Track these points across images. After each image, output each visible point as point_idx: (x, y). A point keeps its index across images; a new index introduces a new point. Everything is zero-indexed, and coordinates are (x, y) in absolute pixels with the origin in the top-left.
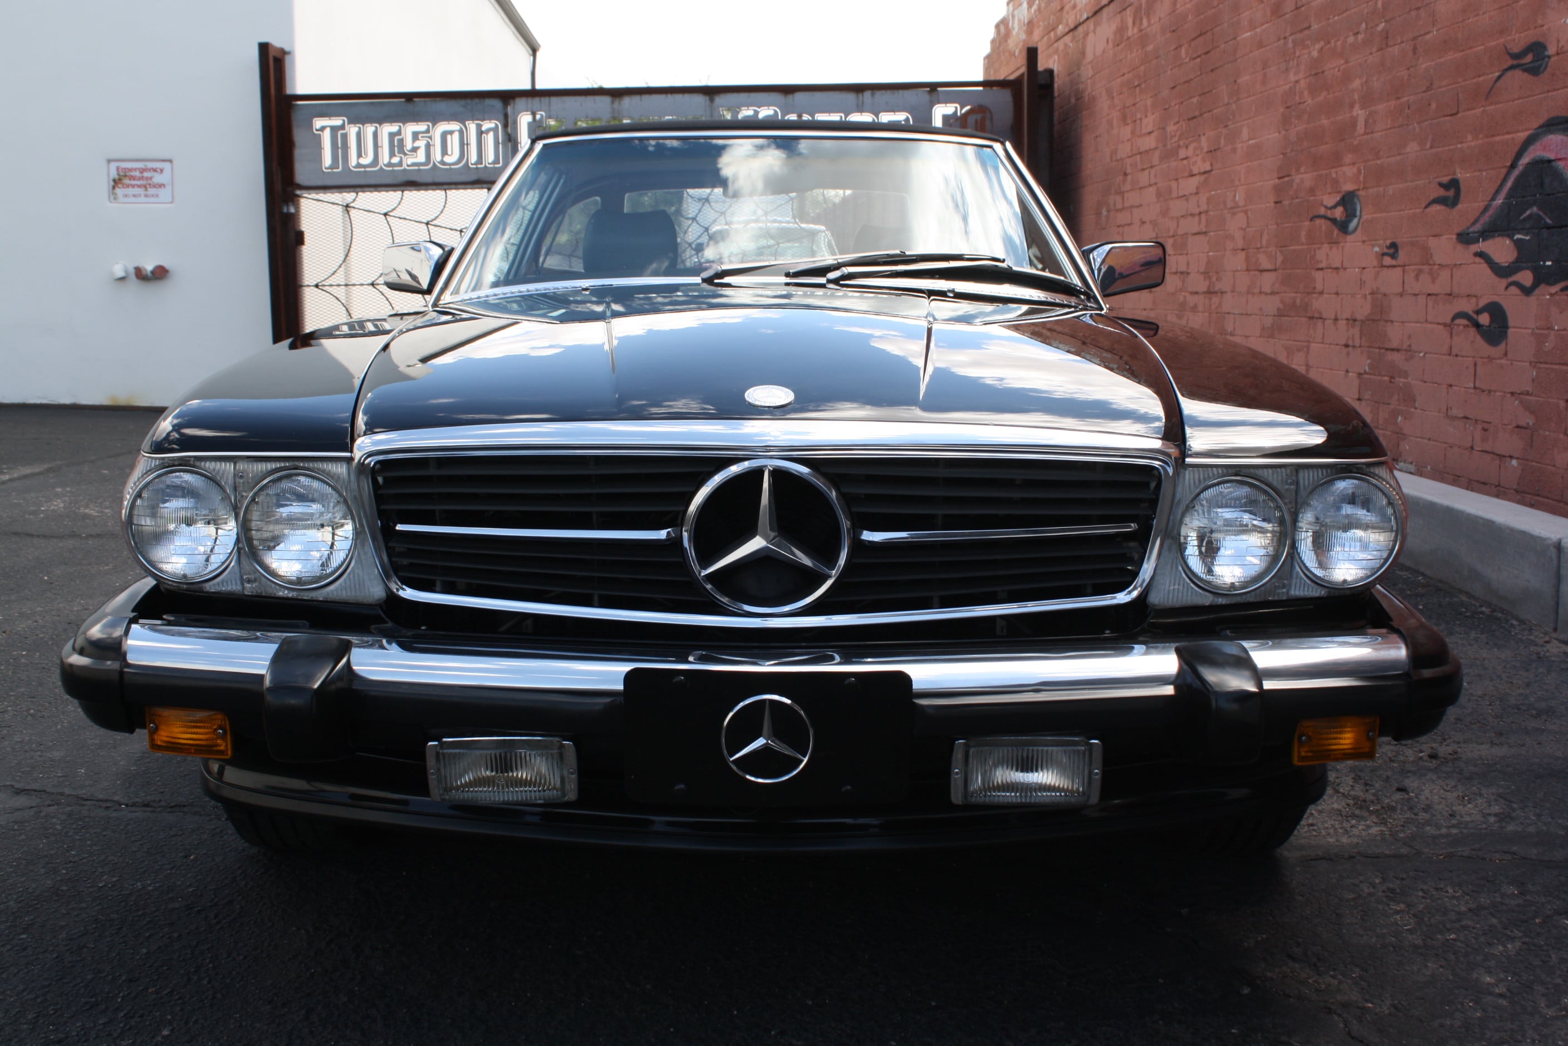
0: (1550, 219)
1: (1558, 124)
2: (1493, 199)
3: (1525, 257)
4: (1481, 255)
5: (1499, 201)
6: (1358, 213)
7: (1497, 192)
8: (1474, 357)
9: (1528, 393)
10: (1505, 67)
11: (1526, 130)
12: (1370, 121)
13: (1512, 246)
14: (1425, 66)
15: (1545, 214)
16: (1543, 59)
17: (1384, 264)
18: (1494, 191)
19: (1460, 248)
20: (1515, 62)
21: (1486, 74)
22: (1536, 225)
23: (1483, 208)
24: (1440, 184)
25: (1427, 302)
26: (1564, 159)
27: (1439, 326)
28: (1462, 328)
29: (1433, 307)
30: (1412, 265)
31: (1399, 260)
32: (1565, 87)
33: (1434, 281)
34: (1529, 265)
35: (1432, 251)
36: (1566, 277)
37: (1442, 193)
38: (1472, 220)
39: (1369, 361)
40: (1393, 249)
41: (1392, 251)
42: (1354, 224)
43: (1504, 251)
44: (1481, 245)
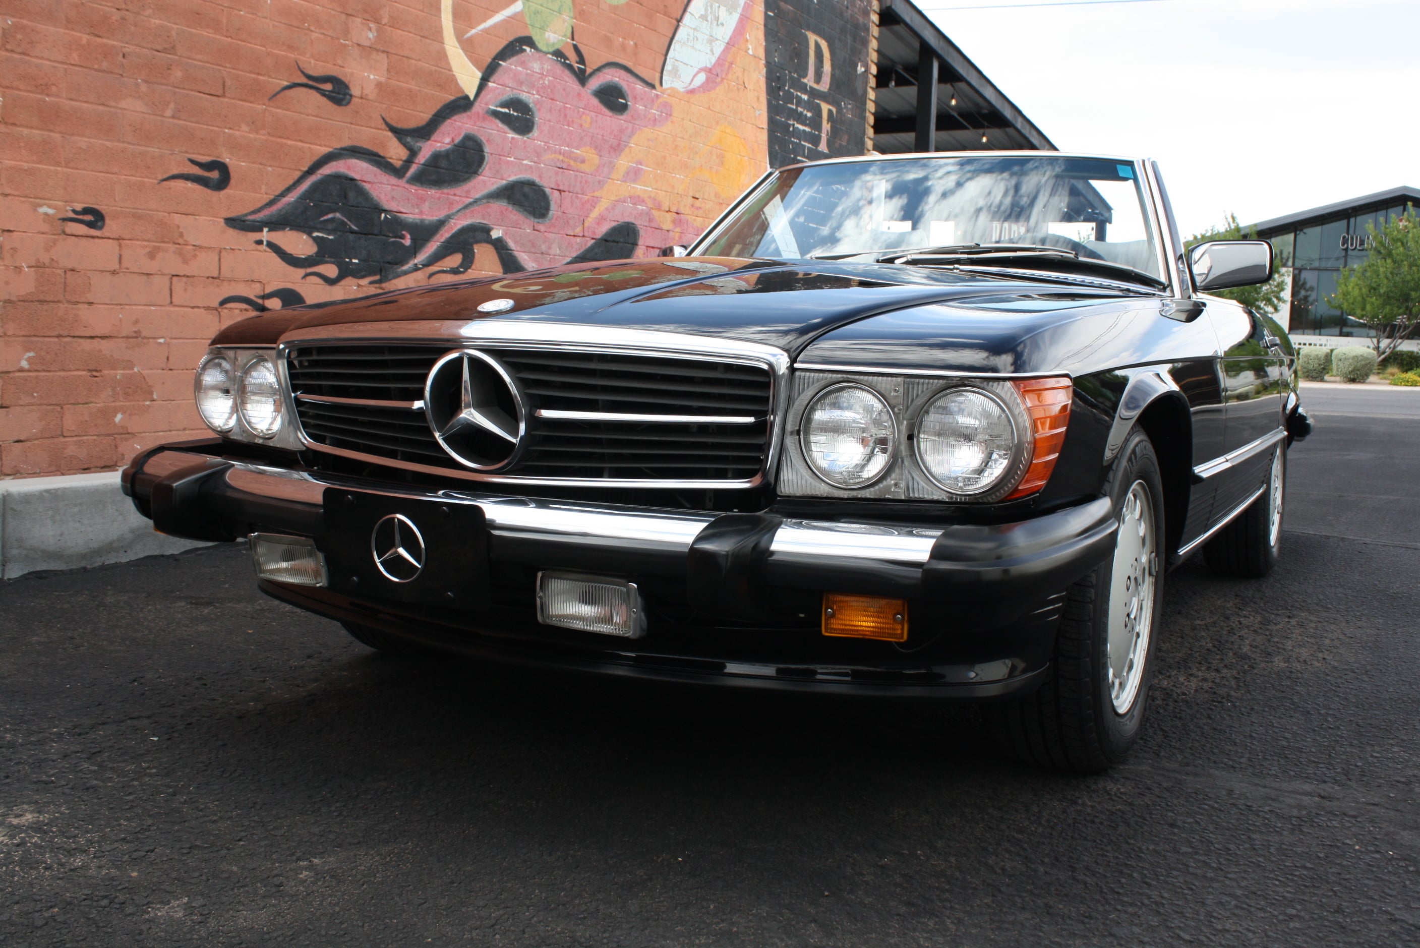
0: (356, 226)
1: (359, 153)
2: (283, 194)
3: (325, 253)
4: (271, 245)
5: (291, 198)
7: (289, 190)
10: (297, 81)
11: (325, 146)
12: (19, 37)
13: (310, 241)
14: (158, 22)
15: (350, 221)
16: (345, 94)
17: (68, 231)
18: (283, 188)
19: (231, 233)
20: (310, 83)
21: (270, 76)
22: (339, 228)
23: (267, 201)
24: (193, 162)
25: (171, 283)
26: (369, 182)
27: (196, 310)
28: (237, 311)
29: (186, 290)
30: (138, 240)
31: (106, 232)
32: (370, 127)
33: (186, 262)
34: (333, 260)
35: (181, 230)
36: (375, 274)
37: (197, 171)
38: (252, 209)
39: (31, 354)
40: (95, 219)
41: (89, 217)
43: (300, 244)
44: (265, 235)
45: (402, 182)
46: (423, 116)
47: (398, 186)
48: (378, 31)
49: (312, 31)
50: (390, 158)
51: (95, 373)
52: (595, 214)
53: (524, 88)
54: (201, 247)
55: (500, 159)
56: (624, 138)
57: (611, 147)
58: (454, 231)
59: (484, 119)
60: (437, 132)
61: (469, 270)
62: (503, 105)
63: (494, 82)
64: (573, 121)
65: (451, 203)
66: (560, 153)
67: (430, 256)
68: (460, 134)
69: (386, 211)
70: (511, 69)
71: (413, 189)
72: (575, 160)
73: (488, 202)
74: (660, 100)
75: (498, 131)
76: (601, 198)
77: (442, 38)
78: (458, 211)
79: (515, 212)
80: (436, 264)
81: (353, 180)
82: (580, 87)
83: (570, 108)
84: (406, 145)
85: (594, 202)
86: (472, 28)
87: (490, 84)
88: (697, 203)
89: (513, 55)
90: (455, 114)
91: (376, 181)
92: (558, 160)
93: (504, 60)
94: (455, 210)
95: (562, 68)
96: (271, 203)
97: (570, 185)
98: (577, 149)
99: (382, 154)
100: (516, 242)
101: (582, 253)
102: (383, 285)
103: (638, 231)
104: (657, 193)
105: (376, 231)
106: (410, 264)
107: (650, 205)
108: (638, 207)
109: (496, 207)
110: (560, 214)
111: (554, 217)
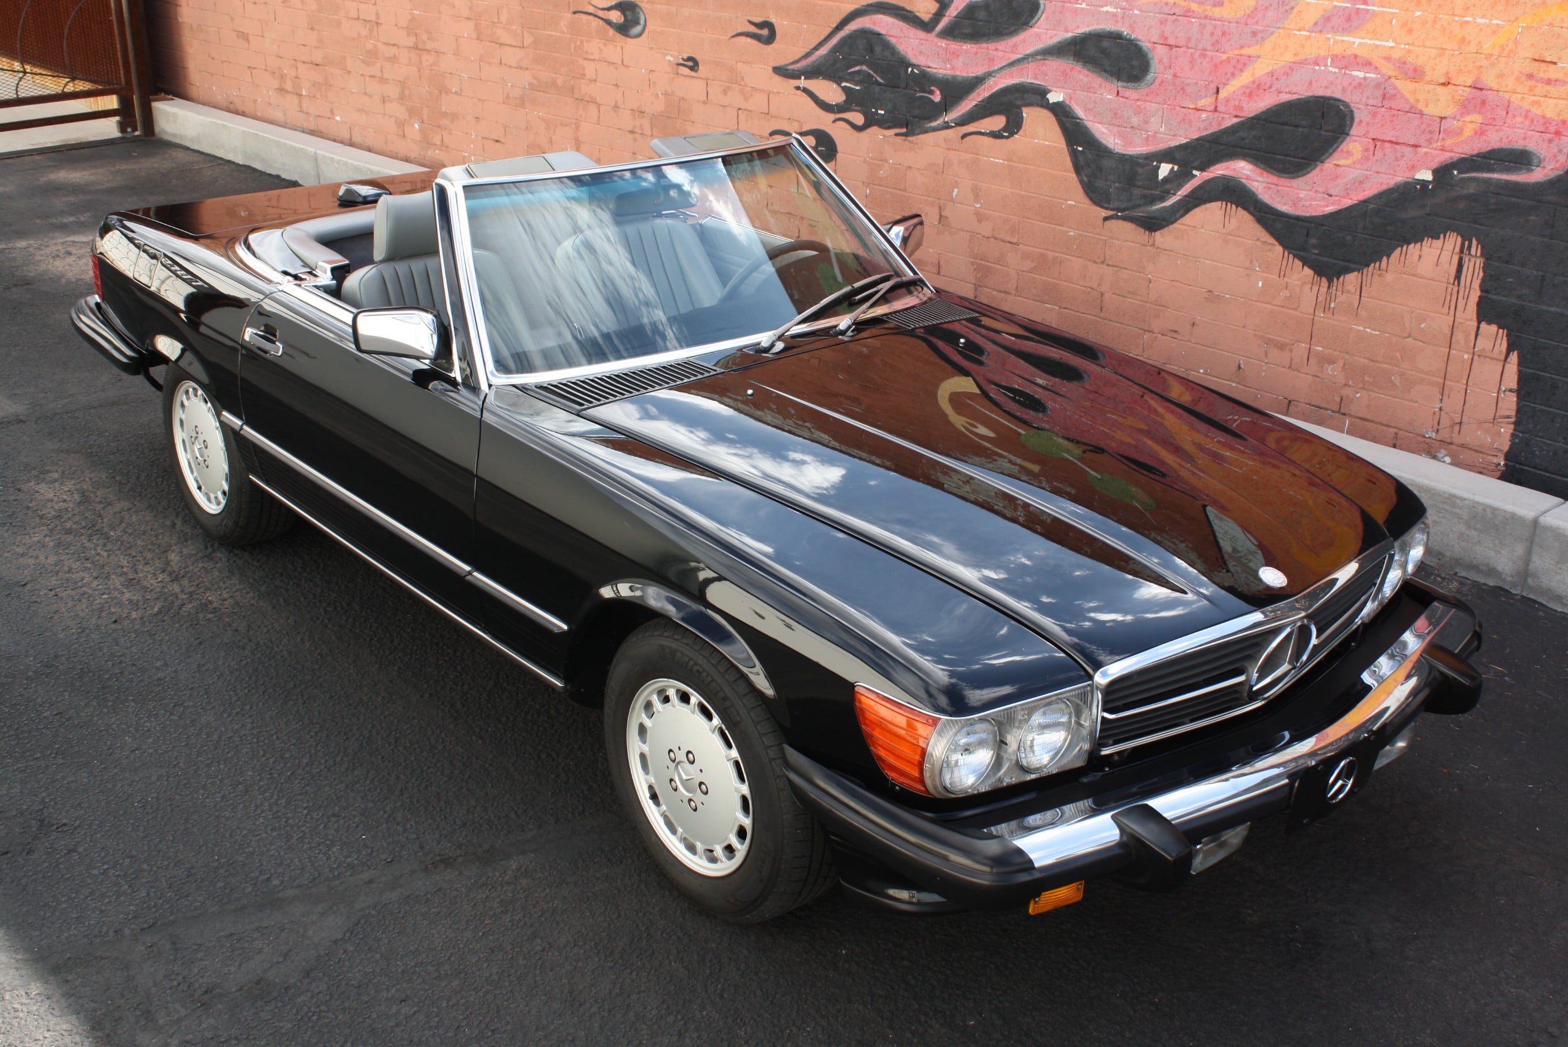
0: (881, 78)
1: (888, 9)
2: (816, 48)
3: (852, 101)
4: (805, 91)
5: (823, 51)
6: (642, 22)
7: (821, 44)
11: (852, 3)
13: (840, 90)
15: (876, 74)
17: (678, 72)
18: (817, 43)
19: (778, 79)
22: (866, 80)
23: (804, 53)
24: (750, 22)
25: (736, 114)
26: (896, 37)
29: (747, 120)
30: (717, 80)
31: (700, 74)
33: (746, 99)
34: (859, 108)
35: (742, 75)
36: (901, 127)
37: (753, 29)
38: (792, 60)
40: (692, 63)
41: (690, 64)
42: (637, 30)
43: (831, 92)
44: (802, 82)
45: (932, 36)
47: (927, 40)
50: (918, 12)
52: (1245, 79)
54: (755, 89)
55: (1063, 7)
58: (994, 90)
61: (1016, 136)
65: (992, 60)
67: (963, 115)
69: (913, 66)
71: (943, 43)
73: (1044, 59)
76: (1259, 57)
78: (1002, 68)
79: (1085, 72)
80: (971, 125)
81: (879, 34)
85: (1242, 64)
88: (1552, 72)
91: (902, 35)
94: (996, 68)
96: (807, 55)
97: (1189, 39)
99: (908, 9)
100: (1086, 110)
101: (1212, 134)
102: (910, 138)
103: (1352, 112)
104: (1409, 51)
105: (902, 85)
106: (939, 122)
107: (1388, 69)
108: (1354, 73)
109: (1056, 65)
110: (1170, 77)
111: (1157, 82)
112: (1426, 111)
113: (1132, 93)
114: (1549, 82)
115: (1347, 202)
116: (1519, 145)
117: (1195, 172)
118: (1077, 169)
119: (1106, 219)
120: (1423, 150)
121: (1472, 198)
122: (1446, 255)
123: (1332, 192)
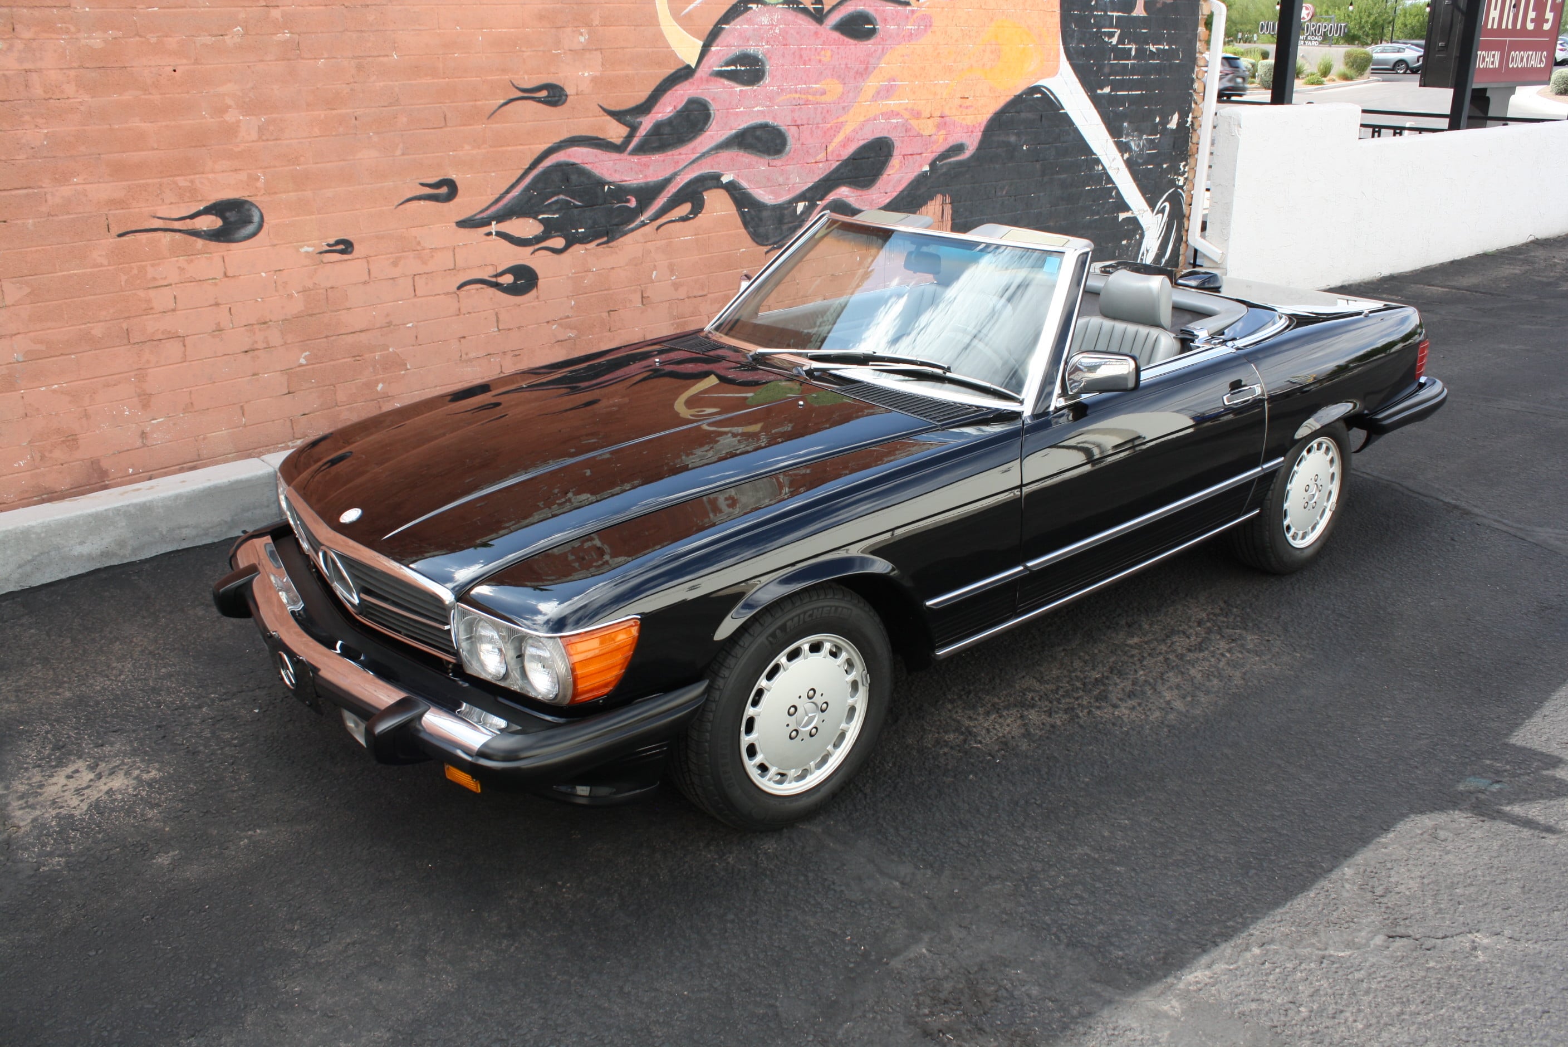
0: (579, 202)
1: (580, 141)
2: (507, 192)
3: (550, 229)
4: (499, 234)
5: (516, 192)
6: (256, 219)
7: (513, 186)
8: (494, 309)
9: (568, 317)
10: (512, 97)
12: (271, 128)
13: (537, 223)
14: (381, 84)
15: (574, 199)
16: (560, 96)
17: (325, 260)
18: (508, 187)
19: (463, 232)
20: (526, 95)
21: (486, 100)
22: (563, 207)
23: (494, 199)
24: (423, 185)
25: (414, 281)
26: (590, 163)
27: (438, 297)
28: (474, 291)
29: (427, 284)
30: (382, 255)
31: (355, 255)
32: (588, 117)
33: (425, 263)
34: (559, 234)
35: (418, 239)
36: (602, 237)
37: (427, 191)
38: (479, 210)
39: (307, 353)
40: (345, 246)
41: (341, 247)
42: (250, 228)
43: (527, 227)
44: (494, 227)
45: (624, 156)
46: (641, 95)
47: (620, 160)
48: (589, 34)
49: (523, 51)
50: (610, 138)
51: (358, 358)
52: (840, 137)
53: (751, 43)
54: (436, 249)
55: (728, 112)
56: (872, 61)
57: (857, 73)
58: (681, 185)
59: (707, 81)
60: (658, 105)
61: (699, 216)
62: (727, 64)
63: (717, 46)
64: (810, 60)
65: (677, 162)
66: (796, 92)
67: (657, 212)
68: (682, 101)
69: (609, 183)
70: (736, 30)
71: (635, 159)
72: (814, 95)
73: (716, 153)
74: (915, 16)
75: (724, 88)
76: (846, 122)
77: (658, 22)
78: (685, 167)
79: (747, 155)
80: (664, 217)
81: (573, 164)
82: (818, 26)
83: (806, 48)
84: (624, 124)
85: (838, 127)
86: (690, 4)
87: (713, 49)
88: (968, 103)
89: (738, 16)
90: (676, 85)
91: (597, 160)
92: (794, 98)
93: (727, 23)
94: (680, 168)
95: (795, 13)
96: (497, 201)
97: (809, 119)
98: (816, 84)
99: (601, 137)
100: (749, 181)
101: (827, 175)
102: (611, 244)
103: (893, 143)
104: (915, 103)
105: (600, 201)
106: (637, 222)
107: (906, 116)
108: (893, 121)
109: (726, 155)
110: (799, 146)
111: (792, 151)
112: (924, 134)
113: (778, 162)
114: (967, 108)
115: (895, 194)
116: (959, 142)
117: (818, 203)
118: (746, 224)
119: (767, 252)
120: (924, 155)
121: (945, 174)
122: (937, 207)
123: (888, 191)
